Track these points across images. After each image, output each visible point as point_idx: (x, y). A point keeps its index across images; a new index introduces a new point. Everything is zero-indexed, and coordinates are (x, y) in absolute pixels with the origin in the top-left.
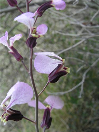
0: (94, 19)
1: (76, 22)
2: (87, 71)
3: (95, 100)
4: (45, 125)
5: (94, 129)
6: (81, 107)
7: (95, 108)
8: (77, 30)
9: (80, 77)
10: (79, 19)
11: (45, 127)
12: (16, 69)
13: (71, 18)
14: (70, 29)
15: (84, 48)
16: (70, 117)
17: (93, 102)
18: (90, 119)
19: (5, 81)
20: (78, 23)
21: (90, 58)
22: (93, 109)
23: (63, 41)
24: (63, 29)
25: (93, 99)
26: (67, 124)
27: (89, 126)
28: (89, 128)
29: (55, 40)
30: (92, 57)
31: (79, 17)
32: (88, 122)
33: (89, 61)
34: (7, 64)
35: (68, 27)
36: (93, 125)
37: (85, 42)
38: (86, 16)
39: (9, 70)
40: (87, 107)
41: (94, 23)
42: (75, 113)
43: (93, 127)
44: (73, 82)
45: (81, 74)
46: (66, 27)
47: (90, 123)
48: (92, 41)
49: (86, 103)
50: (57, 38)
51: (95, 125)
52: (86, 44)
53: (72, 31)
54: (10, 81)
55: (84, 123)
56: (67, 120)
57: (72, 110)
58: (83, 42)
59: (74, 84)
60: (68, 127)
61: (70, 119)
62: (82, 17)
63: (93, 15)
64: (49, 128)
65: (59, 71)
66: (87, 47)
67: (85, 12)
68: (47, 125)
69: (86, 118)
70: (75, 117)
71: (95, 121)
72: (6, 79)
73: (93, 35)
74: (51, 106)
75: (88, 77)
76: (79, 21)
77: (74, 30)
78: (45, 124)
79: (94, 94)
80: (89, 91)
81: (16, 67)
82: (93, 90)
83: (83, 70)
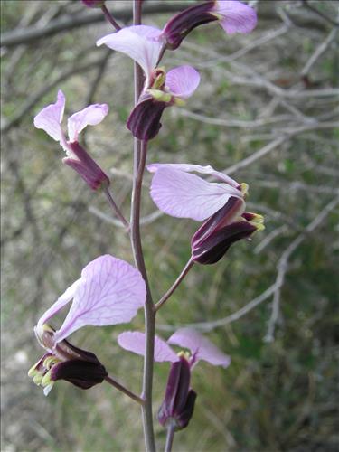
0: (315, 65)
1: (249, 77)
2: (293, 247)
3: (323, 344)
4: (173, 416)
5: (319, 445)
6: (275, 370)
7: (324, 373)
8: (257, 101)
9: (269, 266)
10: (262, 67)
11: (173, 422)
12: (50, 241)
13: (234, 65)
14: (234, 101)
15: (282, 167)
16: (238, 404)
17: (316, 351)
18: (306, 409)
19: (10, 281)
20: (259, 82)
21: (304, 201)
22: (315, 376)
23: (208, 141)
24: (207, 101)
25: (317, 343)
26: (229, 428)
27: (303, 435)
28: (305, 442)
29: (182, 140)
30: (311, 196)
31: (263, 60)
32: (300, 419)
33: (299, 212)
34: (15, 223)
35: (227, 94)
36: (317, 430)
37: (286, 146)
38: (287, 53)
39: (24, 244)
40: (296, 368)
41: (314, 77)
42: (256, 390)
43: (317, 438)
44: (246, 285)
45: (272, 255)
46: (219, 92)
47: (306, 422)
48: (310, 143)
49: (293, 355)
50: (188, 132)
51: (324, 429)
52: (290, 150)
53: (241, 109)
54: (27, 282)
55: (287, 423)
56: (228, 413)
57: (243, 379)
58: (278, 148)
59: (250, 292)
60: (230, 440)
61: (236, 412)
62: (274, 57)
63: (311, 51)
64: (185, 425)
65: (229, 223)
66: (291, 161)
67: (282, 42)
68: (179, 417)
69: (292, 405)
70: (255, 403)
71: (323, 415)
72: (13, 275)
73: (310, 122)
74: (193, 353)
75: (298, 264)
76: (261, 74)
77: (246, 101)
78: (174, 411)
79: (317, 323)
80: (301, 314)
81: (48, 233)
82: (314, 310)
83: (280, 244)
